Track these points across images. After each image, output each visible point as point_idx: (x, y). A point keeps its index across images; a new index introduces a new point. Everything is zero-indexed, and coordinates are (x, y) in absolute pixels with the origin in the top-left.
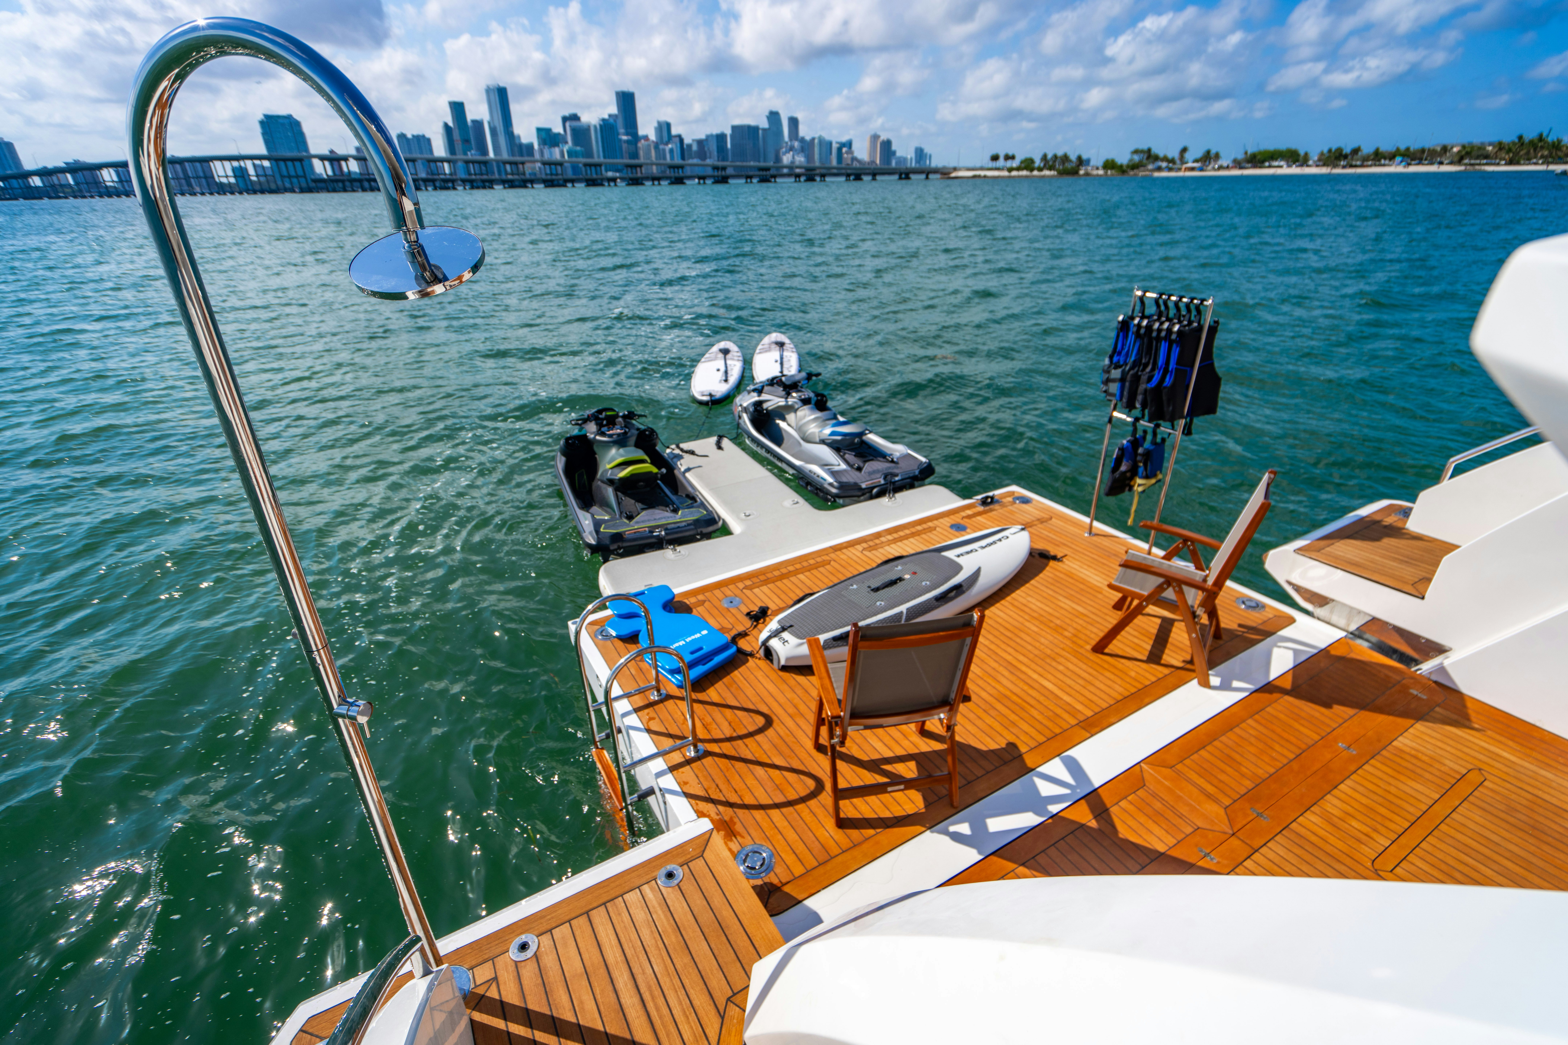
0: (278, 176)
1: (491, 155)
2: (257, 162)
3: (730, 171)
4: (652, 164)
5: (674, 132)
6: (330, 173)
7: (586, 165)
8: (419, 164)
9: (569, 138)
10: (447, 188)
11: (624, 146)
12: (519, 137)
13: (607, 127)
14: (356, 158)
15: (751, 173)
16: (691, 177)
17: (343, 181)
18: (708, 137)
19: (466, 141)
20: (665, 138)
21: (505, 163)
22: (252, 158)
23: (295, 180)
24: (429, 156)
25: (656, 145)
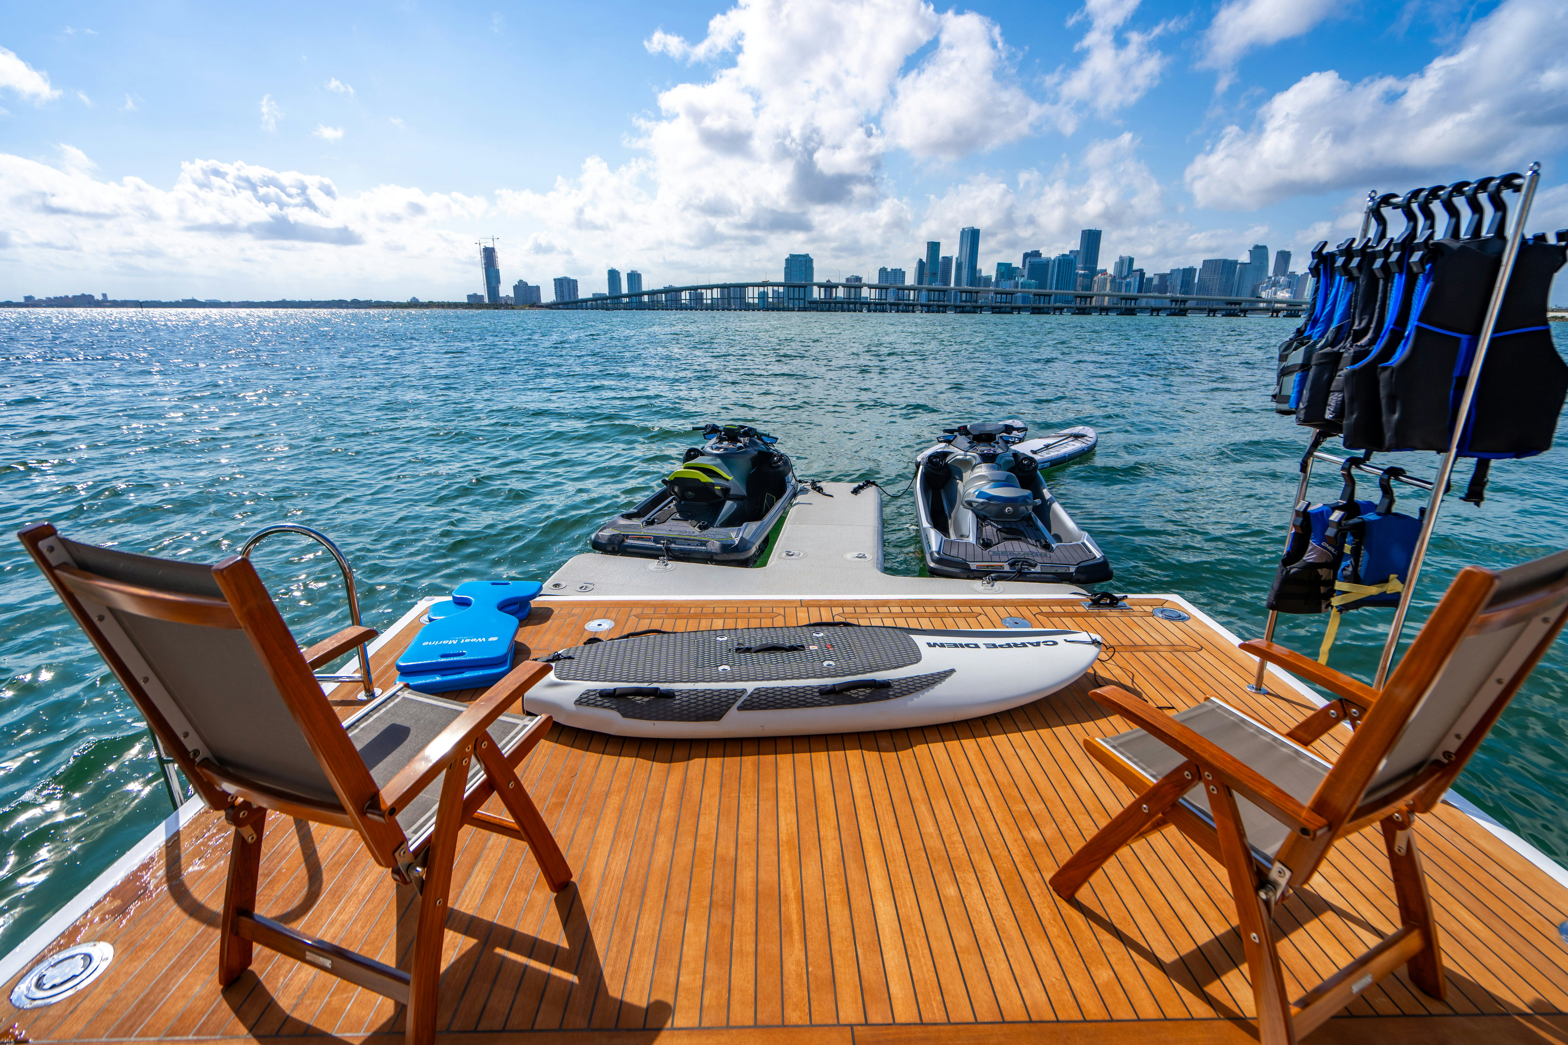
0: (786, 299)
1: (952, 285)
2: (776, 288)
3: (1189, 304)
4: (1105, 295)
5: (1136, 266)
6: (822, 296)
7: (1035, 295)
8: (891, 291)
9: (1026, 272)
10: (908, 312)
11: (1079, 279)
12: (980, 271)
13: (1065, 262)
14: (844, 286)
15: (1215, 307)
16: (1143, 310)
17: (830, 303)
18: (1173, 271)
19: (934, 274)
20: (1125, 273)
21: (962, 292)
22: (773, 285)
23: (796, 302)
24: (900, 285)
25: (1113, 279)
